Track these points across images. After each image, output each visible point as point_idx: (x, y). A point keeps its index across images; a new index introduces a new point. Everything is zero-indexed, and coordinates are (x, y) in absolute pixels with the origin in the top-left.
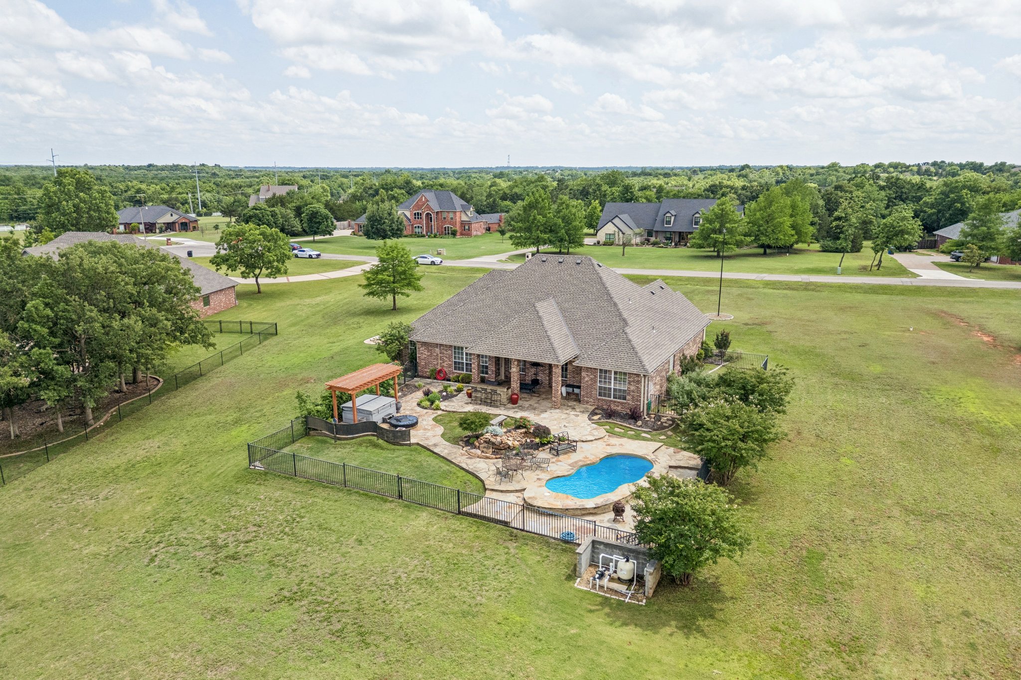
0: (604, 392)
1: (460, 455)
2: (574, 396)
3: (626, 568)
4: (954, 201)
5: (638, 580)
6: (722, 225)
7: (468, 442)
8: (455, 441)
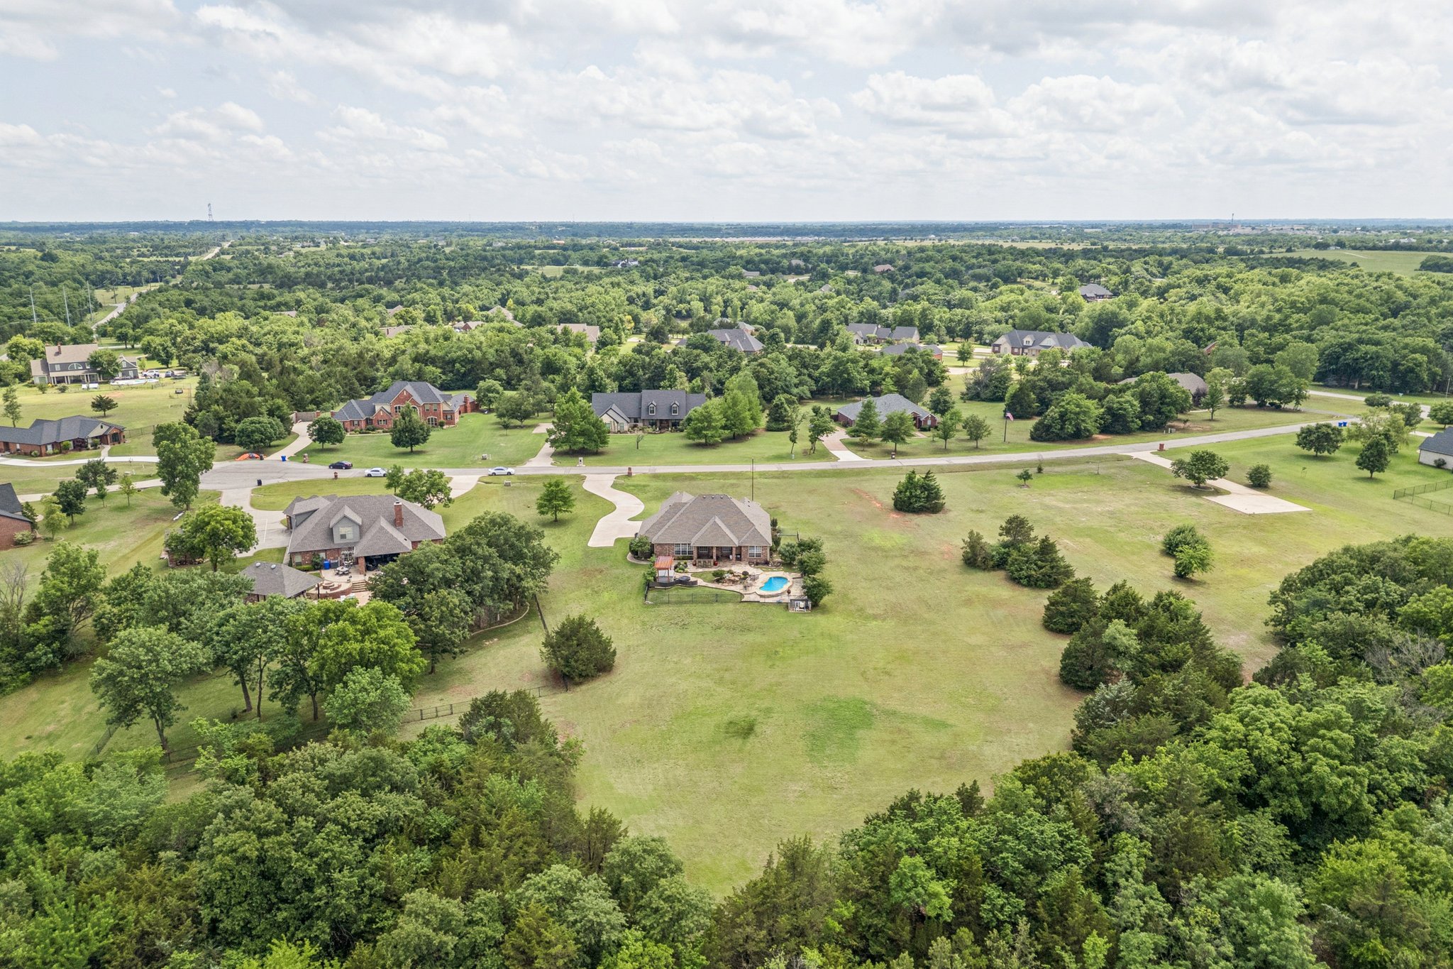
0: (752, 555)
1: (719, 586)
2: (739, 559)
3: (802, 604)
4: (843, 372)
5: (807, 607)
6: (709, 422)
7: (718, 581)
8: (713, 582)
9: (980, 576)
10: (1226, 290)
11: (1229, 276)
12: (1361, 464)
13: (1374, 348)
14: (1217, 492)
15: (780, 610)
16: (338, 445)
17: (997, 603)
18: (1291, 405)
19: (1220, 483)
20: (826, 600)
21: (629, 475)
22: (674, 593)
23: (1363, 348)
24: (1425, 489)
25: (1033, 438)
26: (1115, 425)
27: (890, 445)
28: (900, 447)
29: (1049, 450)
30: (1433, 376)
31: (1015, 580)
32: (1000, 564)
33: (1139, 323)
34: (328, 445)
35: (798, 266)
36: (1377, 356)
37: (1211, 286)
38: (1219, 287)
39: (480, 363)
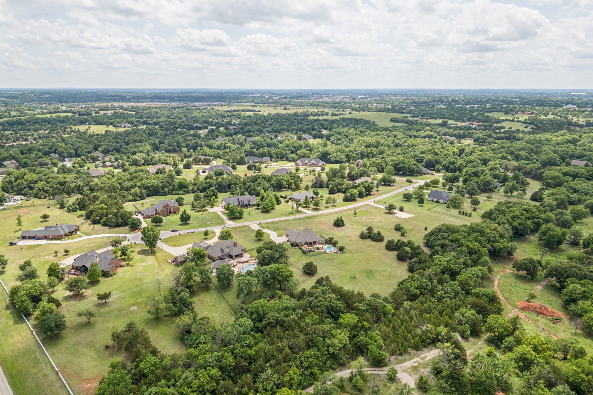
1: (319, 250)
2: (319, 244)
3: (340, 252)
8: (317, 250)
9: (366, 240)
10: (347, 137)
11: (347, 132)
12: (419, 203)
13: (403, 165)
14: (395, 213)
15: (336, 254)
16: (161, 224)
17: (374, 246)
18: (392, 184)
19: (395, 211)
20: (344, 251)
21: (260, 224)
22: (311, 254)
23: (401, 165)
24: (433, 208)
25: (344, 201)
26: (361, 195)
27: (315, 207)
28: (318, 208)
29: (351, 204)
30: (417, 171)
31: (374, 240)
32: (369, 237)
33: (334, 154)
34: (158, 224)
35: (200, 127)
36: (404, 167)
37: (342, 135)
38: (345, 135)
39: (158, 187)
